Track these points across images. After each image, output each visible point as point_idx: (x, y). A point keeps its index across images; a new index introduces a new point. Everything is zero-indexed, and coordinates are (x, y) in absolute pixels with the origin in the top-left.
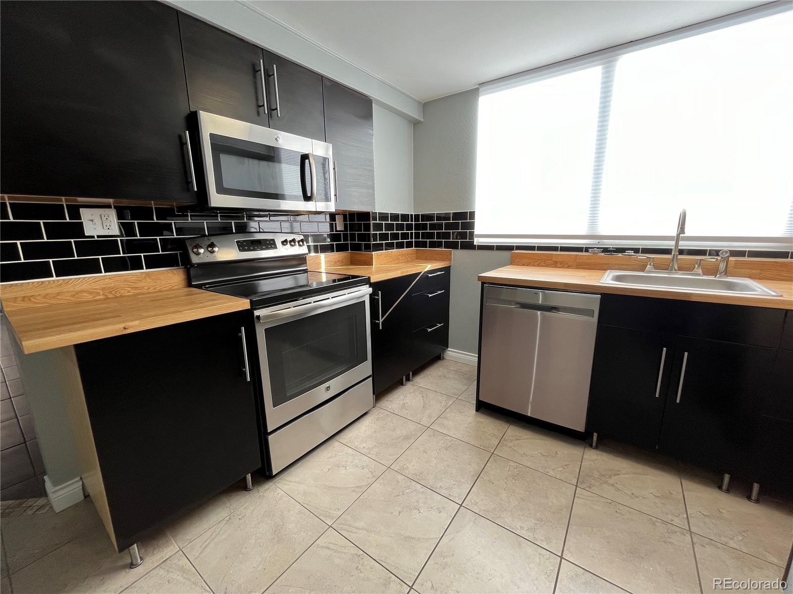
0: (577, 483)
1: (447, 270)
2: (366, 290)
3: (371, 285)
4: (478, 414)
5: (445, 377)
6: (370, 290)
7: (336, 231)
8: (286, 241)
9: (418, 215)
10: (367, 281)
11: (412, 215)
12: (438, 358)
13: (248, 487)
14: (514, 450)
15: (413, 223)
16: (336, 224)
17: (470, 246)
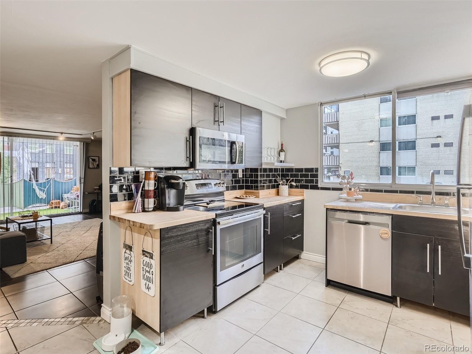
0: (389, 322)
1: (303, 201)
2: (262, 212)
3: (264, 209)
4: (327, 288)
5: (303, 268)
6: (264, 212)
7: (238, 178)
8: (217, 184)
9: (283, 168)
10: (262, 207)
11: (279, 169)
12: (297, 258)
13: (205, 316)
14: (351, 306)
15: (280, 173)
16: (238, 174)
17: (315, 187)
